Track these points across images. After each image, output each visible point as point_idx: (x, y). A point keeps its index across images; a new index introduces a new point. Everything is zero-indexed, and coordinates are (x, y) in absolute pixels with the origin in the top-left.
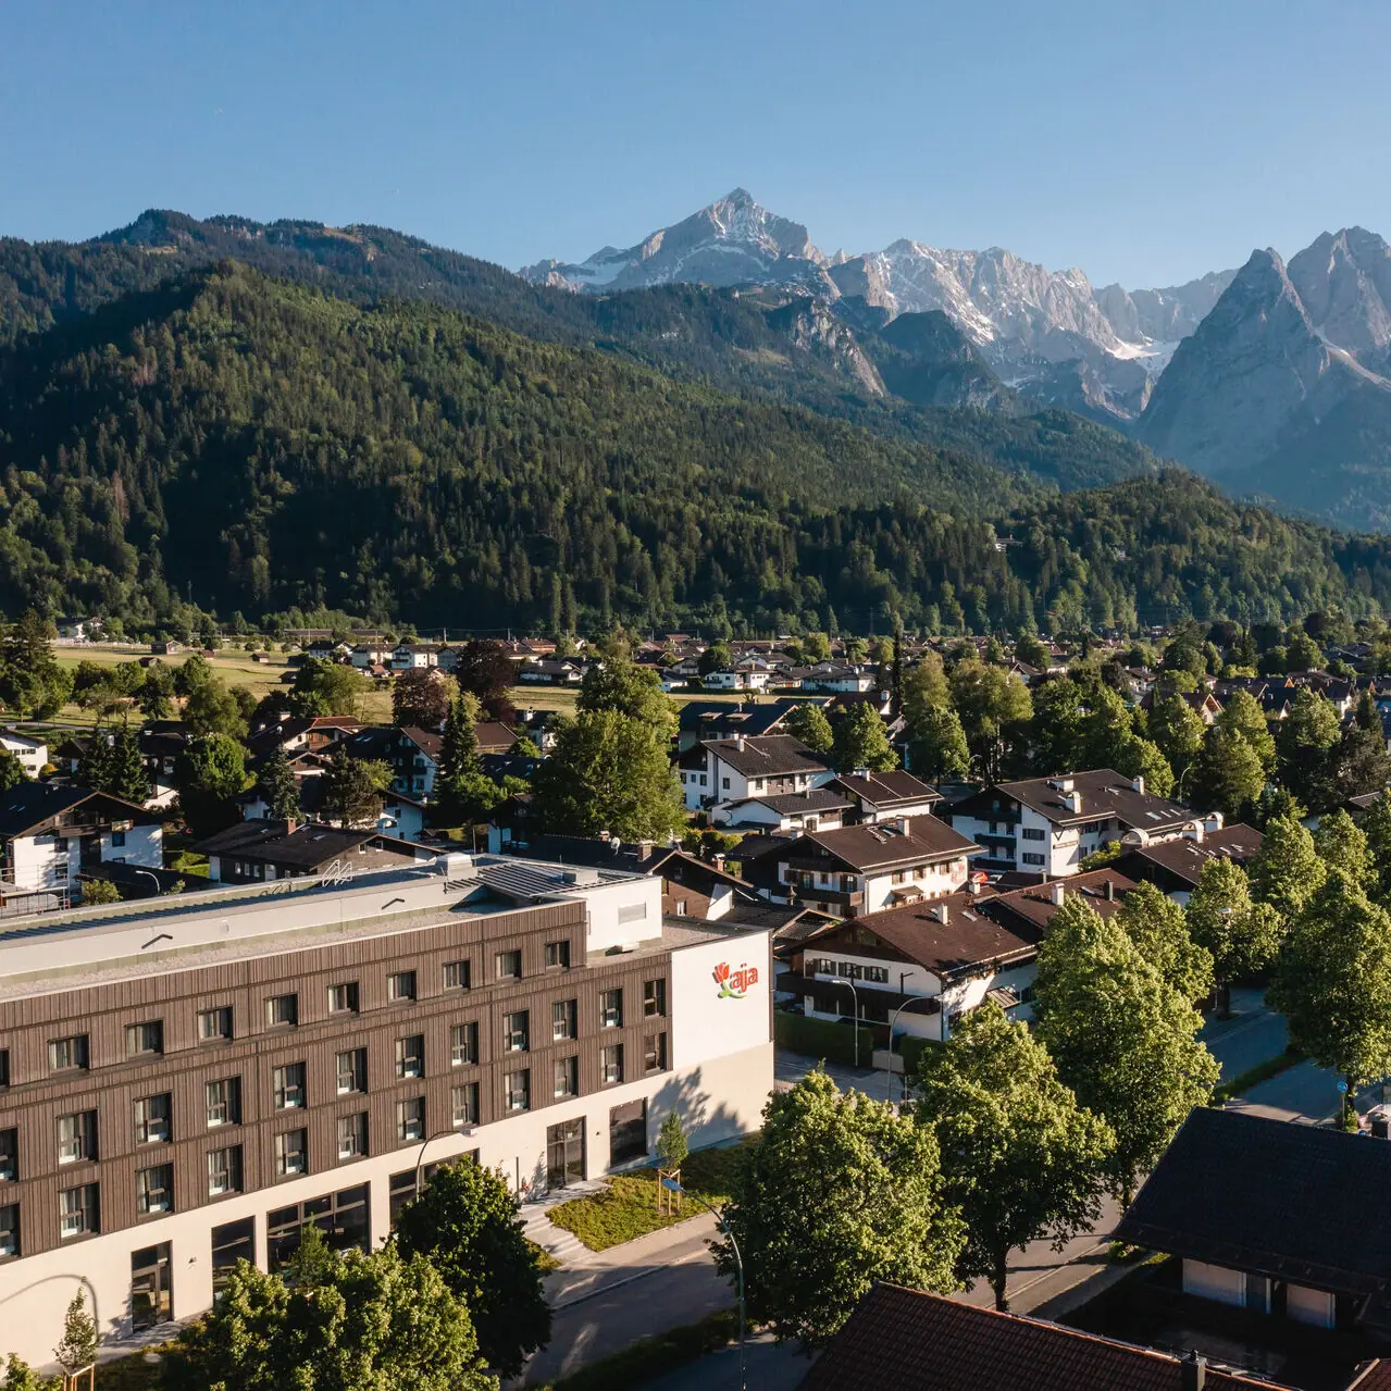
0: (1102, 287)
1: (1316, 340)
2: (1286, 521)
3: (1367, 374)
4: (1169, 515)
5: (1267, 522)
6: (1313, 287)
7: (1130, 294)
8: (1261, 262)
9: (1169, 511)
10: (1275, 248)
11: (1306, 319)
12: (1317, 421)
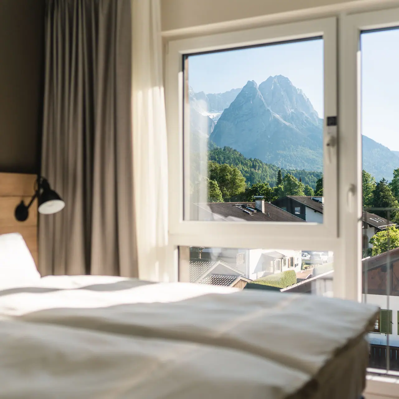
0: (197, 92)
1: (268, 110)
2: (266, 165)
3: (285, 122)
4: (228, 160)
5: (261, 164)
6: (267, 94)
7: (207, 95)
8: (250, 85)
9: (228, 159)
10: (255, 81)
11: (265, 104)
12: (269, 137)
